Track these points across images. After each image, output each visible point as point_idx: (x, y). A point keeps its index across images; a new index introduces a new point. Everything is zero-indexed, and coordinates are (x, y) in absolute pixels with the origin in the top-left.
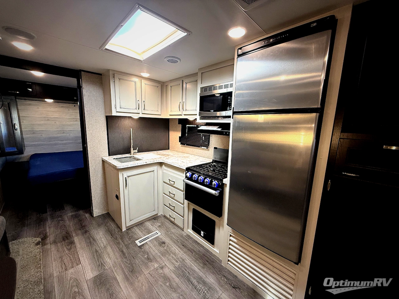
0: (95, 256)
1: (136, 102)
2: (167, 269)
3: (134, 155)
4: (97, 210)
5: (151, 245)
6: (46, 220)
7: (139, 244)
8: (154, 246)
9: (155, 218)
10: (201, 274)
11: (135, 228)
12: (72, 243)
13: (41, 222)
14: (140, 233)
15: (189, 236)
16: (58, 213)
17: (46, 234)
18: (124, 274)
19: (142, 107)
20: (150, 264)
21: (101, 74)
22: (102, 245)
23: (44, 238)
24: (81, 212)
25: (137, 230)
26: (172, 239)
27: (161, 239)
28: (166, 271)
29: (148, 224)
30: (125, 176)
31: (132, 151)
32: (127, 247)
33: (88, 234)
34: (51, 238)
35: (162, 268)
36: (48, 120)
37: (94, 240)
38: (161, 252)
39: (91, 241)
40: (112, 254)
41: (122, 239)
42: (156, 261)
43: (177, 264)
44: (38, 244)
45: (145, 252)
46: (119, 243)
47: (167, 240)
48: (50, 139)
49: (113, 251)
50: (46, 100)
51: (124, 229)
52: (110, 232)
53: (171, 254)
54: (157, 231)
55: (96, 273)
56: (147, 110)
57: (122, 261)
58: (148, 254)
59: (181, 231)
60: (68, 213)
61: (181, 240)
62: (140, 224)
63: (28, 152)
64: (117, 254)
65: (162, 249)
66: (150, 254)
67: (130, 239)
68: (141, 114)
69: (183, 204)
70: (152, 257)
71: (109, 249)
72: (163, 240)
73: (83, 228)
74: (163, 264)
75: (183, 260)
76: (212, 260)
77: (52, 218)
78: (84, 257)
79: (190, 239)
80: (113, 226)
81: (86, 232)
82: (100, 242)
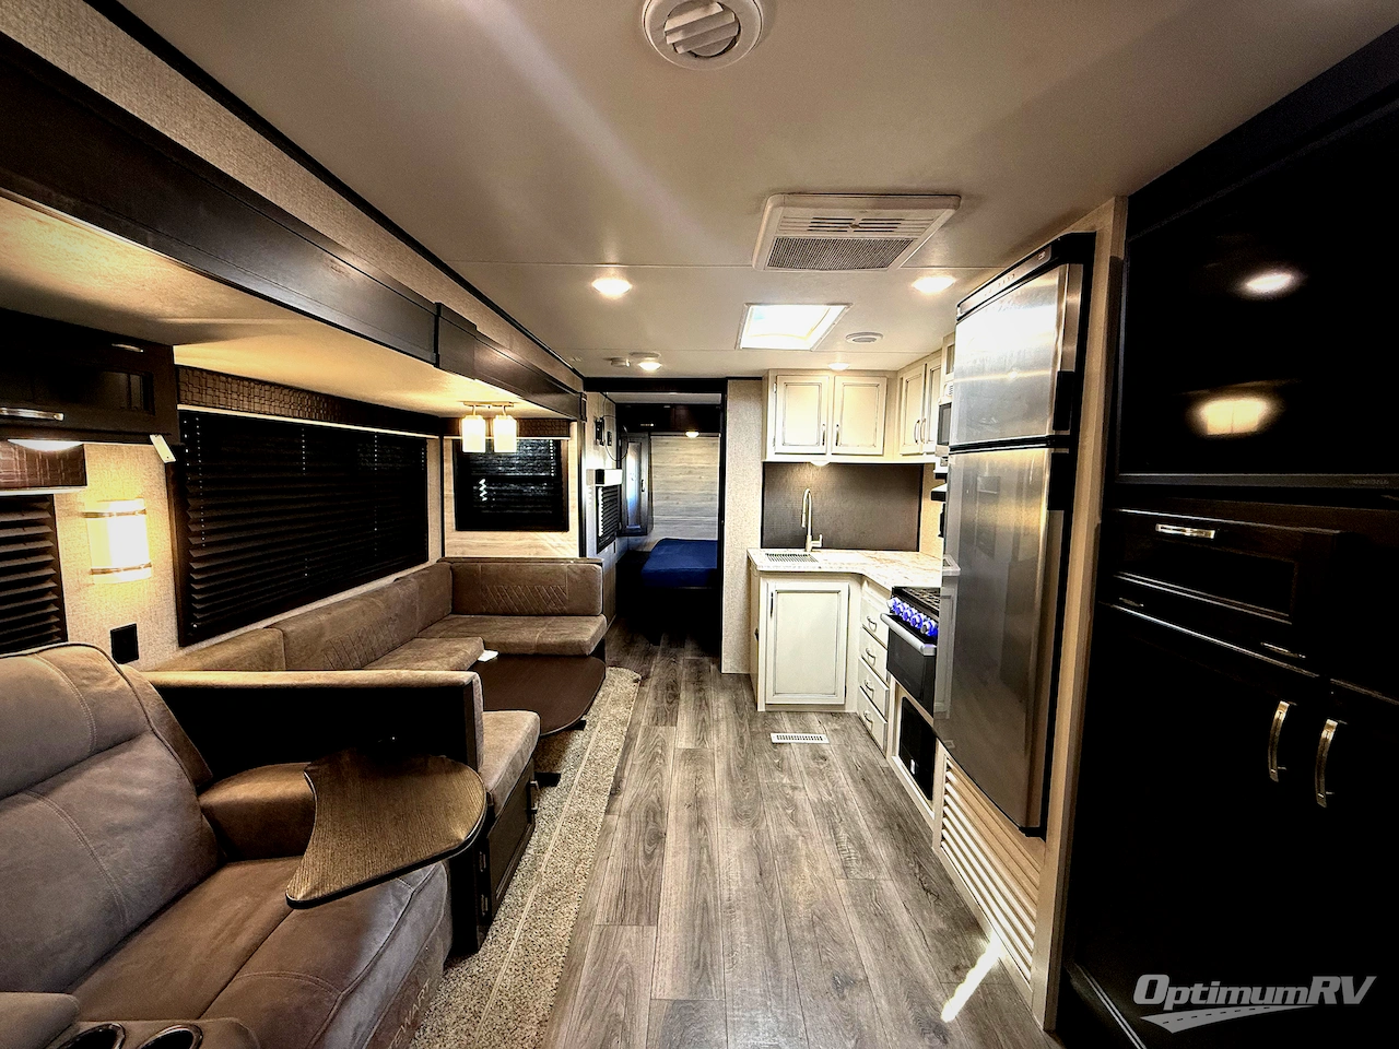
0: (699, 727)
1: (819, 425)
2: (803, 793)
3: (812, 554)
4: (729, 664)
5: (797, 751)
6: (654, 654)
7: (775, 740)
8: (802, 755)
9: (834, 712)
10: (867, 834)
11: (784, 715)
12: (676, 696)
13: (648, 655)
14: (788, 725)
15: (890, 773)
16: (673, 651)
17: (649, 672)
18: (729, 765)
19: (831, 440)
20: (777, 773)
21: (760, 379)
22: (715, 717)
23: (646, 677)
24: (706, 659)
25: (785, 720)
26: (846, 759)
27: (823, 751)
28: (799, 796)
29: (814, 719)
30: (772, 589)
31: (810, 543)
32: (753, 735)
33: (701, 694)
34: (653, 681)
35: (794, 788)
36: (690, 472)
37: (707, 704)
38: (807, 768)
39: (702, 705)
40: (723, 734)
41: (750, 721)
42: (791, 775)
43: (826, 798)
44: (636, 681)
45: (778, 755)
46: (742, 725)
47: (835, 758)
48: (691, 510)
49: (728, 730)
50: (688, 434)
51: (761, 708)
52: (737, 706)
53: (827, 779)
54: (824, 736)
55: (690, 746)
56: (845, 445)
57: (734, 749)
58: (782, 759)
59: (877, 757)
60: (688, 655)
61: (866, 769)
62: (797, 711)
63: (657, 534)
64: (731, 736)
65: (813, 765)
66: (786, 761)
67: (763, 726)
68: (829, 453)
69: (887, 684)
70: (786, 765)
71: (723, 726)
72: (827, 754)
73: (699, 681)
74: (801, 786)
75: (845, 799)
76: (913, 830)
77: (664, 654)
78: (685, 720)
79: (890, 778)
80: (746, 696)
81: (700, 690)
82: (715, 710)
